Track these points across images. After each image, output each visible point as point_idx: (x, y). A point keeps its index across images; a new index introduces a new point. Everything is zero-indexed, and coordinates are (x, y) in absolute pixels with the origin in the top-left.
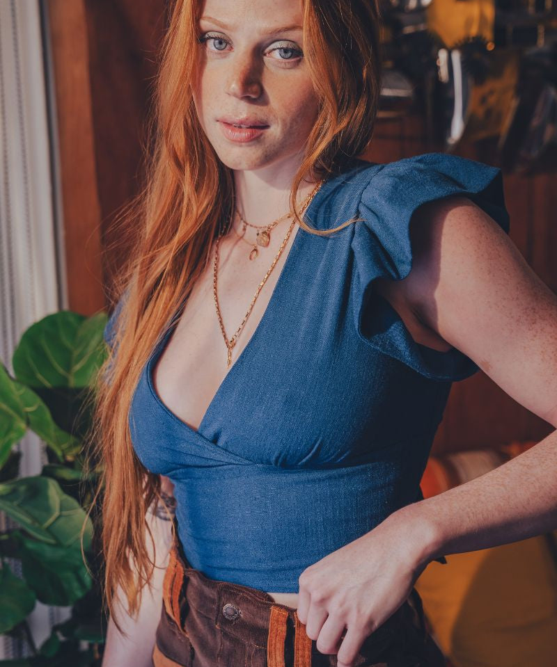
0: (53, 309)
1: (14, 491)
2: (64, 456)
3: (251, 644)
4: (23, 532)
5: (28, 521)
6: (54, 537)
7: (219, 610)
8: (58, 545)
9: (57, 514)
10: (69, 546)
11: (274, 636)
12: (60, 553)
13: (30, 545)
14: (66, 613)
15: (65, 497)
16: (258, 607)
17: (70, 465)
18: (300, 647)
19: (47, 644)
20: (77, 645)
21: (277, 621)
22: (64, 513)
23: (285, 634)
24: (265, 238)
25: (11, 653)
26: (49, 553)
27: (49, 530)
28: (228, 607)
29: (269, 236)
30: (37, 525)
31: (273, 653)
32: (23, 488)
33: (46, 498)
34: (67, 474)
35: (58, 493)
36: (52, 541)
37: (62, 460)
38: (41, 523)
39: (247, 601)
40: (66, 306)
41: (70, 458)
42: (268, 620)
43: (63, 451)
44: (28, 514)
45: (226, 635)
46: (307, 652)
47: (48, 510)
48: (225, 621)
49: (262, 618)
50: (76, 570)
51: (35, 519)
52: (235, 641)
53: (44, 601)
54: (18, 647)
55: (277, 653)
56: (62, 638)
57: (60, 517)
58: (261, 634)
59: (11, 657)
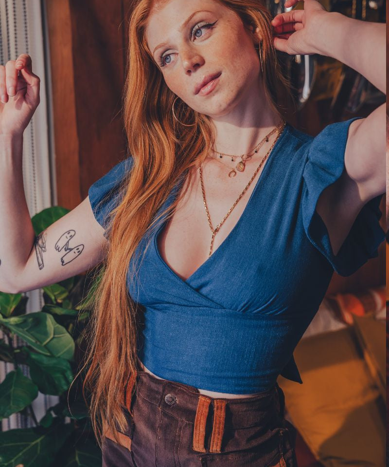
0: (48, 205)
1: (25, 321)
2: (56, 300)
3: (183, 420)
4: (29, 347)
5: (34, 341)
6: (49, 351)
7: (163, 398)
8: (52, 356)
9: (52, 336)
10: (59, 357)
11: (200, 415)
12: (53, 361)
13: (33, 356)
14: (55, 400)
15: (58, 325)
16: (191, 397)
17: (60, 305)
18: (218, 422)
19: (44, 419)
20: (64, 420)
21: (203, 405)
22: (56, 336)
23: (207, 414)
24: (242, 166)
25: (20, 424)
26: (46, 361)
27: (46, 347)
28: (168, 397)
29: (244, 165)
30: (38, 343)
31: (198, 426)
32: (30, 320)
33: (46, 326)
34: (59, 311)
35: (52, 323)
36: (49, 354)
37: (55, 302)
38: (41, 343)
39: (183, 392)
40: (56, 204)
41: (59, 301)
42: (196, 405)
43: (55, 296)
44: (33, 336)
45: (165, 414)
46: (221, 425)
47: (46, 334)
48: (166, 405)
49: (192, 403)
50: (63, 373)
51: (37, 340)
52: (172, 418)
53: (42, 392)
54: (25, 421)
55: (201, 426)
56: (54, 415)
57: (54, 338)
58: (191, 414)
59: (20, 427)
